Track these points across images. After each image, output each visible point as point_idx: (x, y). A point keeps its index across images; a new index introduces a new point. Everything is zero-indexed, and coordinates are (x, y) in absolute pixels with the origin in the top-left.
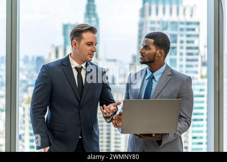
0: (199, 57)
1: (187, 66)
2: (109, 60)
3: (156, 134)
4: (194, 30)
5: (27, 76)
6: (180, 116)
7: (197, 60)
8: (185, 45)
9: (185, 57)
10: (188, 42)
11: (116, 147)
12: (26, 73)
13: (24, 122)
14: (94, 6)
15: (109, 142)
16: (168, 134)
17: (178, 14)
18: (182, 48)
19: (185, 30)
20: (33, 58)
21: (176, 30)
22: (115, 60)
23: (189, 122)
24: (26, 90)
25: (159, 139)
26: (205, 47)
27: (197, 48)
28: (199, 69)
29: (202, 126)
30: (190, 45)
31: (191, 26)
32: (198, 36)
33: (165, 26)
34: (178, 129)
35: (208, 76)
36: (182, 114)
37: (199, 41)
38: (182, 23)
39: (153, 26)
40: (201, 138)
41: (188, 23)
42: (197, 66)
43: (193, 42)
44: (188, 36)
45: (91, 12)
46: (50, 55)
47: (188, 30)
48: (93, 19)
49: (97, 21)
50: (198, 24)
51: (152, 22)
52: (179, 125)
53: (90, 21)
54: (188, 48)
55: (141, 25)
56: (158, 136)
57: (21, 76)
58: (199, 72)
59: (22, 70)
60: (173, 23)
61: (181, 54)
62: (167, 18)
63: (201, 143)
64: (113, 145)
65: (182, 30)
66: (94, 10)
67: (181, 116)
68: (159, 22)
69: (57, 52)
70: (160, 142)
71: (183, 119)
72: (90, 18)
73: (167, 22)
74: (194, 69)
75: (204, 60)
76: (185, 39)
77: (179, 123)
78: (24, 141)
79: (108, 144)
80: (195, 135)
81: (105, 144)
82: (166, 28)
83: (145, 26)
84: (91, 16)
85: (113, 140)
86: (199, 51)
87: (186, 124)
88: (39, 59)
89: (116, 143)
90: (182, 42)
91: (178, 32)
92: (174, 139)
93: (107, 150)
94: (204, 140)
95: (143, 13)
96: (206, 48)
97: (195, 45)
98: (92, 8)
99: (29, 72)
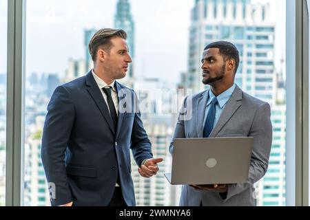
0: (274, 76)
1: (257, 88)
2: (148, 80)
3: (219, 185)
4: (266, 37)
5: (35, 102)
6: (252, 157)
7: (270, 80)
8: (254, 59)
9: (254, 75)
10: (258, 55)
11: (157, 199)
12: (34, 97)
13: (30, 164)
14: (128, 5)
15: (148, 192)
16: (236, 184)
17: (244, 16)
18: (249, 63)
19: (254, 38)
20: (43, 76)
21: (242, 38)
22: (156, 80)
23: (265, 167)
24: (33, 121)
25: (223, 191)
26: (282, 61)
27: (271, 63)
28: (273, 92)
29: (278, 171)
30: (261, 59)
31: (263, 33)
32: (272, 46)
33: (226, 32)
34: (250, 176)
35: (286, 102)
36: (255, 154)
37: (274, 53)
38: (249, 28)
39: (209, 32)
40: (276, 187)
41: (259, 29)
42: (270, 87)
43: (265, 55)
44: (258, 46)
45: (124, 13)
46: (67, 72)
47: (258, 37)
48: (127, 23)
49: (132, 25)
50: (272, 29)
51: (209, 28)
52: (251, 171)
53: (122, 25)
54: (258, 63)
55: (193, 31)
56: (221, 187)
57: (28, 101)
58: (274, 96)
59: (29, 92)
60: (237, 28)
61: (249, 71)
62: (229, 21)
63: (276, 195)
64: (153, 196)
65: (249, 37)
66: (128, 10)
67: (254, 158)
68: (217, 27)
69: (76, 68)
70: (224, 195)
71: (256, 162)
72: (122, 21)
73: (229, 28)
74: (267, 92)
75: (280, 80)
76: (254, 50)
77: (251, 168)
78: (30, 191)
79: (146, 195)
80: (268, 183)
81: (142, 195)
82: (227, 36)
83: (198, 33)
84: (124, 19)
85: (153, 190)
86: (274, 68)
87: (261, 169)
88: (52, 78)
89: (157, 194)
90: (249, 55)
91: (244, 41)
92: (244, 190)
93: (145, 204)
94: (281, 191)
95: (195, 15)
96: (285, 63)
97: (269, 58)
98: (125, 7)
99: (38, 95)
